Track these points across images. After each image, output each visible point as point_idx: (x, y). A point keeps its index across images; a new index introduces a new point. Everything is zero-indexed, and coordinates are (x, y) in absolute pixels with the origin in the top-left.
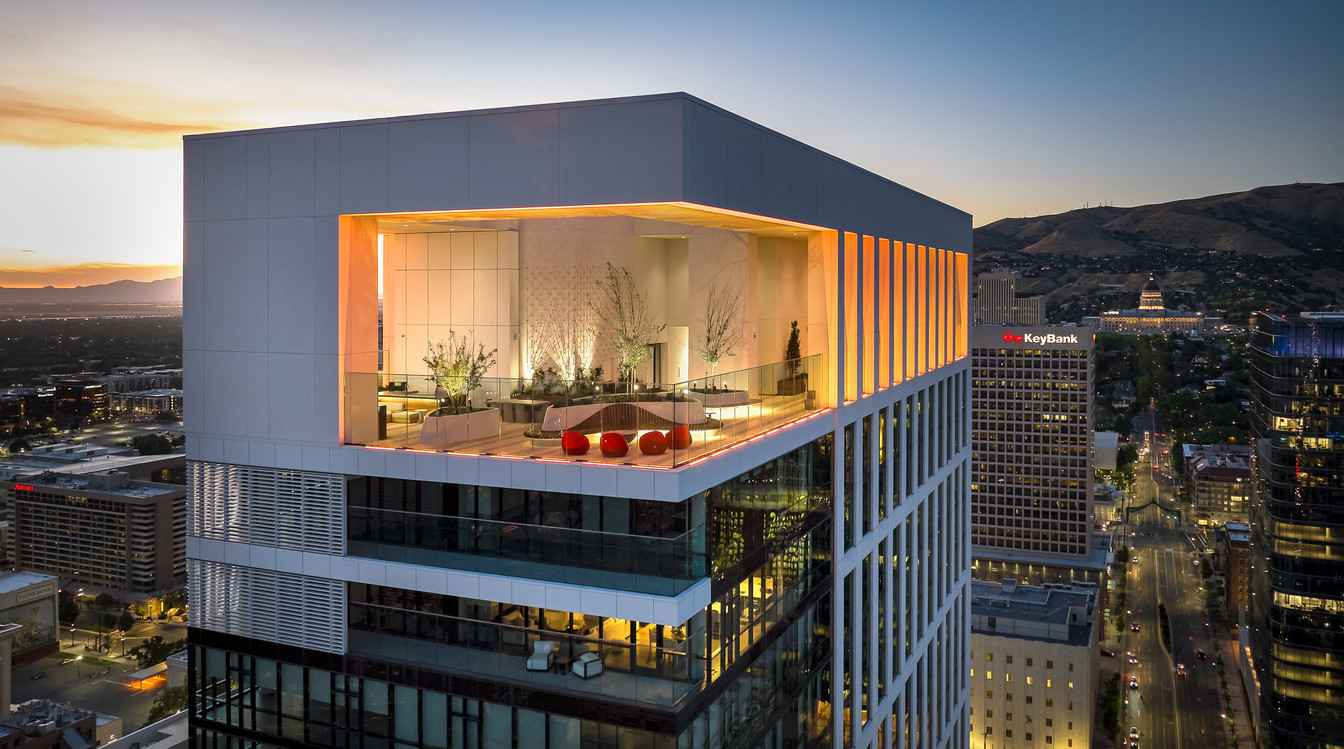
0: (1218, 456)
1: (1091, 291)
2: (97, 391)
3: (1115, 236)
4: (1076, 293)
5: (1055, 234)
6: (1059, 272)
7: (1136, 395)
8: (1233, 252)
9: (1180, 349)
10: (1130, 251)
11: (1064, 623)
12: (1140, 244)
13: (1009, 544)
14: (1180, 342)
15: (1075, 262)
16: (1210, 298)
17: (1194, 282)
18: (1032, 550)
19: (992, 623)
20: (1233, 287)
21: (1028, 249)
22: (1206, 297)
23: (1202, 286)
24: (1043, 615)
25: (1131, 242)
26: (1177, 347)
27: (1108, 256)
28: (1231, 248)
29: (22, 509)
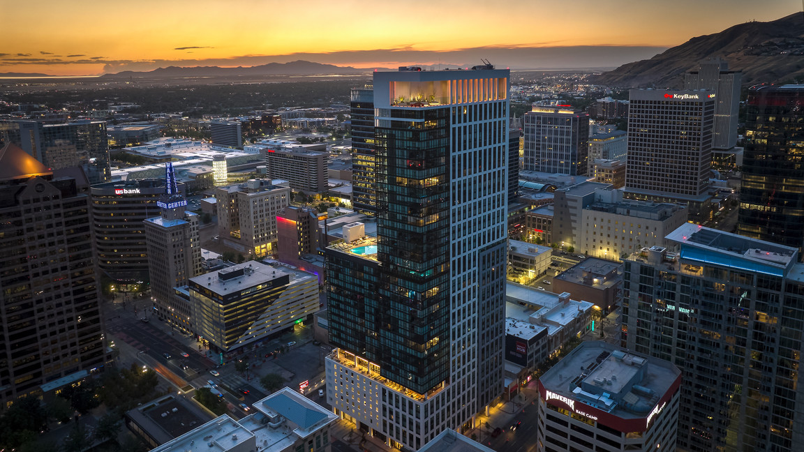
2: (277, 118)
11: (658, 214)
19: (628, 212)
29: (271, 159)
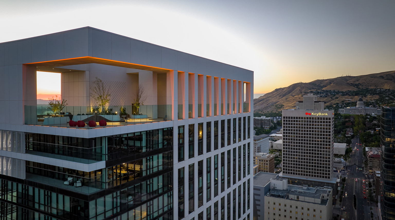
0: (376, 151)
1: (343, 101)
3: (351, 85)
4: (338, 102)
5: (332, 84)
6: (333, 96)
7: (353, 132)
8: (389, 89)
9: (368, 119)
10: (355, 89)
11: (319, 198)
12: (359, 87)
13: (307, 175)
14: (369, 117)
15: (338, 93)
16: (380, 103)
17: (375, 99)
18: (314, 177)
19: (298, 198)
20: (388, 100)
21: (324, 89)
22: (379, 103)
23: (378, 100)
24: (313, 196)
25: (356, 87)
26: (367, 118)
27: (348, 91)
28: (388, 88)
